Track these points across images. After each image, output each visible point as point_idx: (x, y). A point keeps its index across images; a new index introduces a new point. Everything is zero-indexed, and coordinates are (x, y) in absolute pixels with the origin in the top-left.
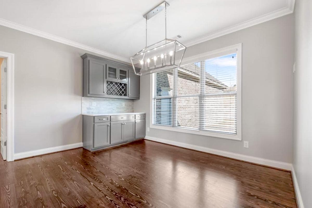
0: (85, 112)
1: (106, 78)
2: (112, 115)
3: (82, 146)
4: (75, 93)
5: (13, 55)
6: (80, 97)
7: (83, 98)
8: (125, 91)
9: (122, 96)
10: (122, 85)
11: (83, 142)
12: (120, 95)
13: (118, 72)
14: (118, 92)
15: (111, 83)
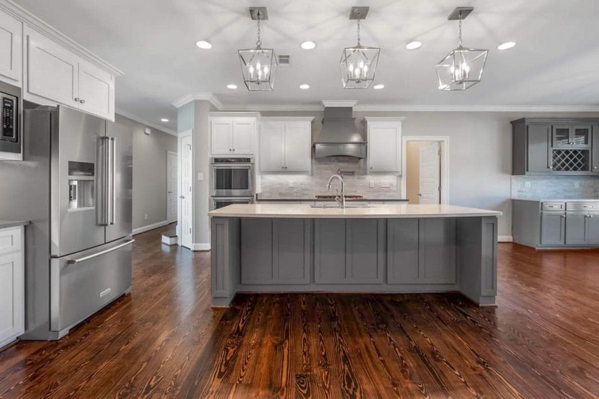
0: (515, 195)
1: (552, 146)
2: (569, 202)
3: (512, 241)
4: (503, 171)
5: (448, 137)
6: (509, 176)
7: (513, 176)
8: (583, 163)
9: (578, 171)
10: (577, 153)
11: (512, 236)
12: (575, 169)
13: (572, 132)
14: (571, 165)
15: (559, 152)
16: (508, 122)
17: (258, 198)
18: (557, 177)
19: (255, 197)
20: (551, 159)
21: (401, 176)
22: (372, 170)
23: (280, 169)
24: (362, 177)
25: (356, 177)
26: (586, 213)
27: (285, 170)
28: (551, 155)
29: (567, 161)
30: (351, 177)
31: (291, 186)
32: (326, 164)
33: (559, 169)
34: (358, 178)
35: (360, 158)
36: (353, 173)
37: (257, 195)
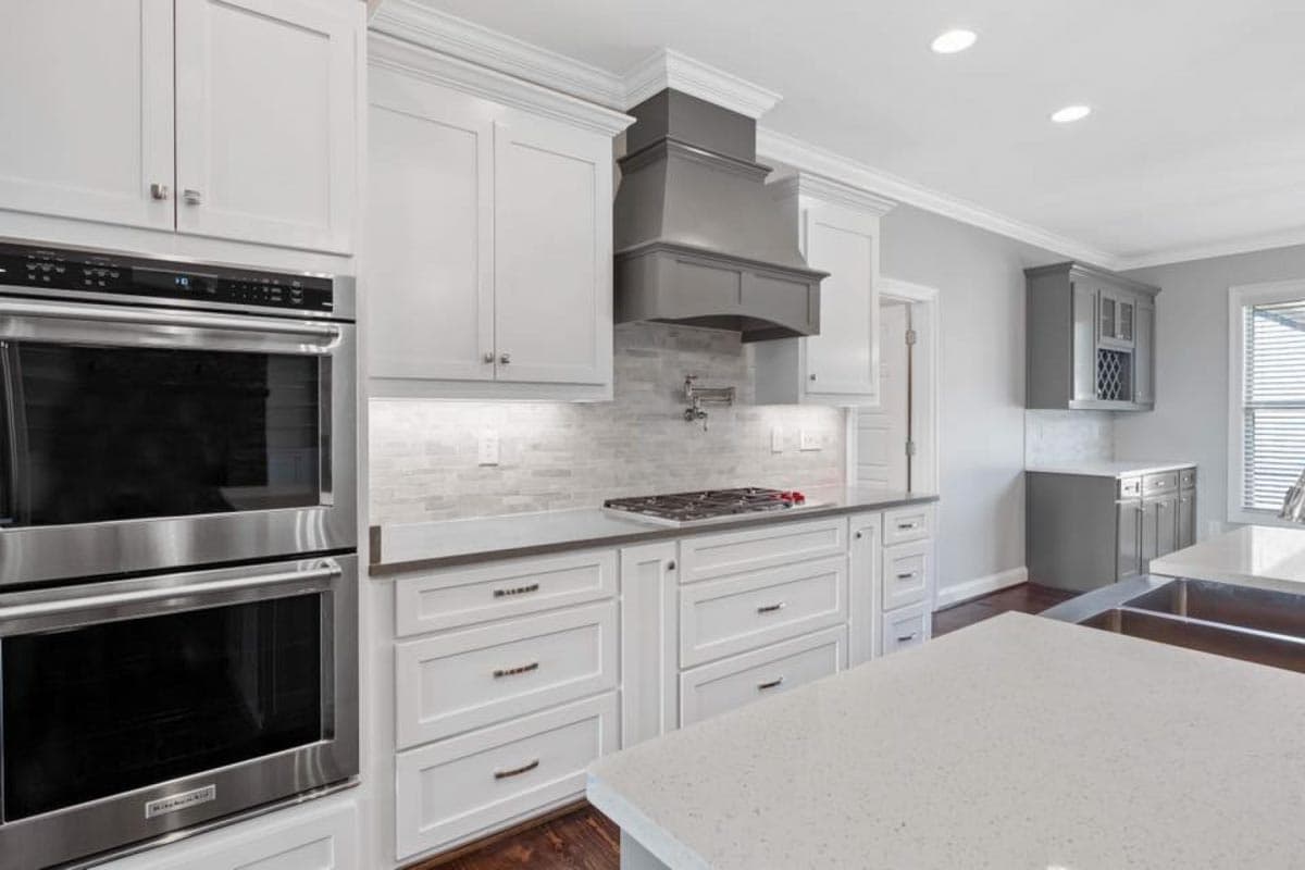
1: (1099, 340)
2: (1145, 475)
3: (1026, 579)
5: (937, 292)
6: (1021, 410)
7: (1028, 412)
11: (1028, 565)
12: (1119, 397)
13: (1118, 311)
14: (1116, 386)
15: (1104, 354)
17: (383, 554)
19: (366, 559)
20: (1097, 369)
24: (749, 411)
28: (1097, 359)
29: (1112, 376)
33: (1104, 395)
36: (727, 396)
37: (375, 533)
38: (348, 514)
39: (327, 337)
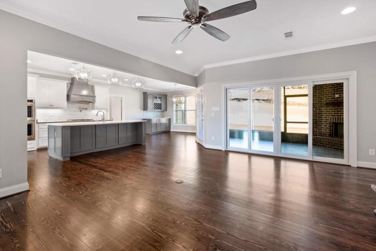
1: (153, 102)
2: (157, 119)
4: (141, 109)
5: (124, 95)
6: (142, 111)
7: (144, 111)
8: (160, 107)
10: (159, 104)
12: (159, 109)
13: (158, 98)
14: (158, 108)
15: (155, 104)
16: (142, 92)
17: (38, 122)
18: (155, 111)
19: (36, 122)
20: (153, 105)
21: (107, 111)
22: (97, 108)
23: (49, 106)
24: (91, 111)
25: (88, 110)
26: (161, 122)
27: (51, 107)
28: (153, 104)
29: (157, 106)
30: (86, 110)
31: (51, 115)
32: (72, 104)
33: (155, 109)
34: (89, 111)
35: (90, 102)
36: (86, 109)
37: (37, 120)
38: (34, 118)
39: (32, 104)
